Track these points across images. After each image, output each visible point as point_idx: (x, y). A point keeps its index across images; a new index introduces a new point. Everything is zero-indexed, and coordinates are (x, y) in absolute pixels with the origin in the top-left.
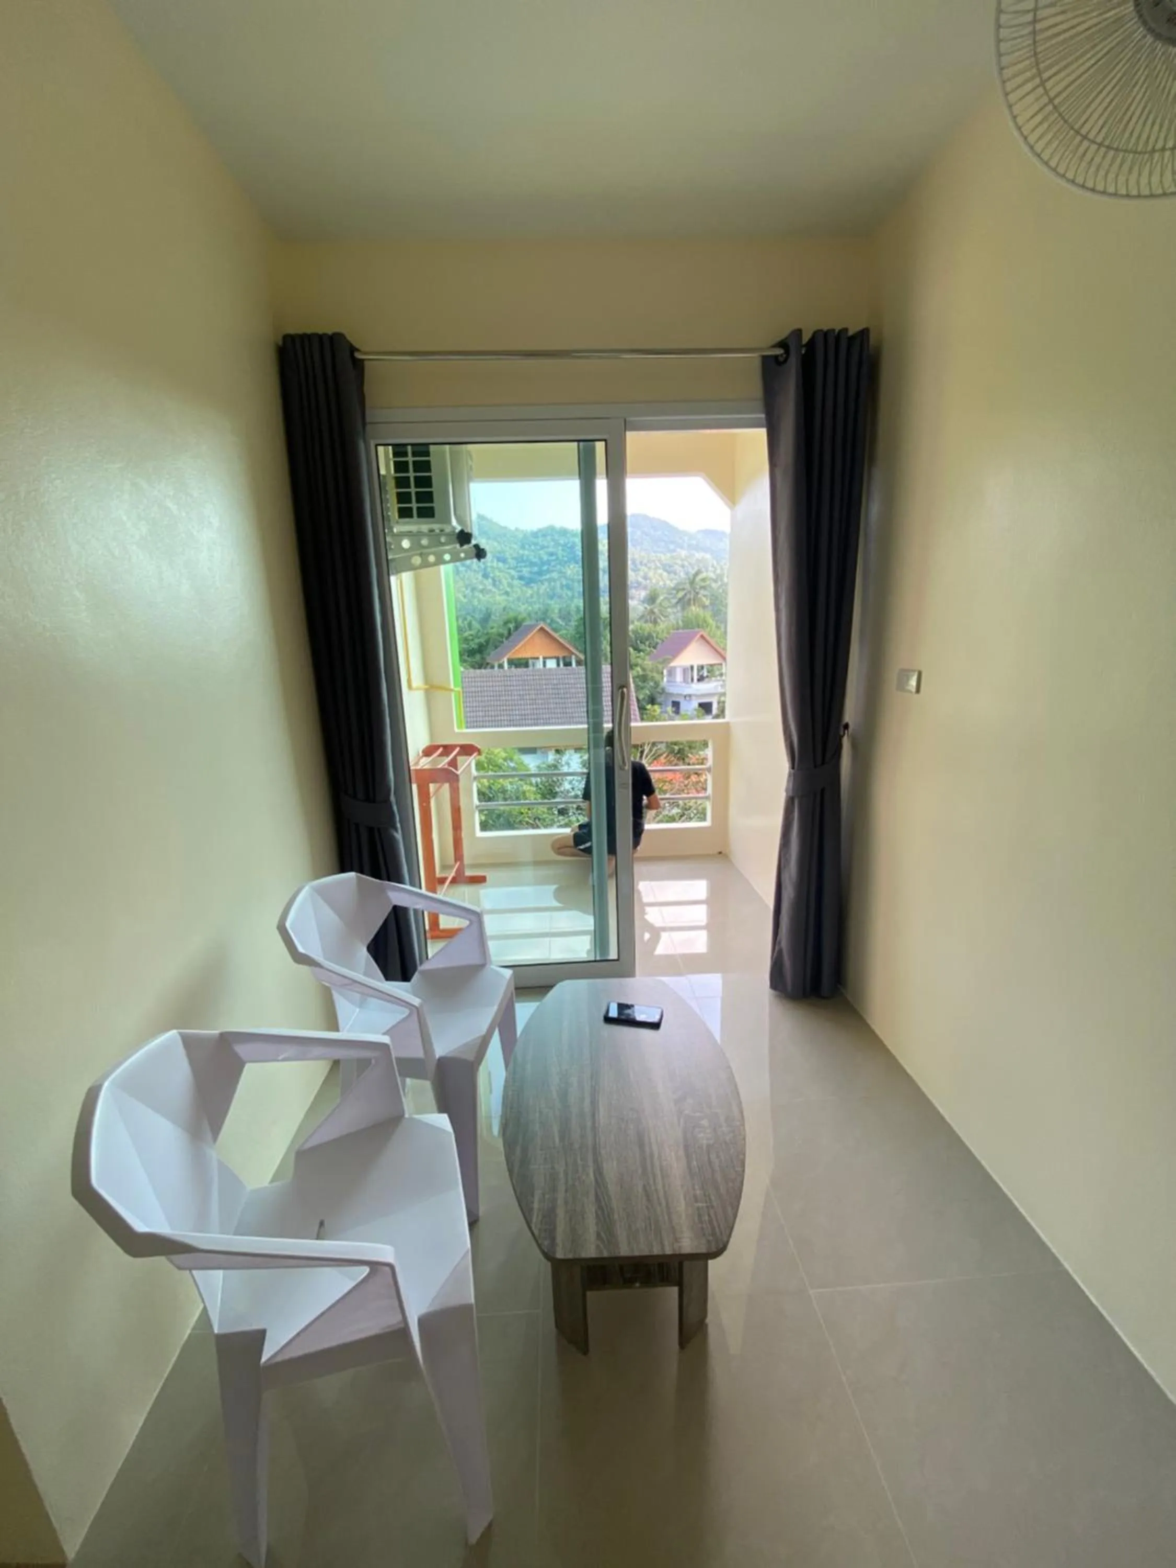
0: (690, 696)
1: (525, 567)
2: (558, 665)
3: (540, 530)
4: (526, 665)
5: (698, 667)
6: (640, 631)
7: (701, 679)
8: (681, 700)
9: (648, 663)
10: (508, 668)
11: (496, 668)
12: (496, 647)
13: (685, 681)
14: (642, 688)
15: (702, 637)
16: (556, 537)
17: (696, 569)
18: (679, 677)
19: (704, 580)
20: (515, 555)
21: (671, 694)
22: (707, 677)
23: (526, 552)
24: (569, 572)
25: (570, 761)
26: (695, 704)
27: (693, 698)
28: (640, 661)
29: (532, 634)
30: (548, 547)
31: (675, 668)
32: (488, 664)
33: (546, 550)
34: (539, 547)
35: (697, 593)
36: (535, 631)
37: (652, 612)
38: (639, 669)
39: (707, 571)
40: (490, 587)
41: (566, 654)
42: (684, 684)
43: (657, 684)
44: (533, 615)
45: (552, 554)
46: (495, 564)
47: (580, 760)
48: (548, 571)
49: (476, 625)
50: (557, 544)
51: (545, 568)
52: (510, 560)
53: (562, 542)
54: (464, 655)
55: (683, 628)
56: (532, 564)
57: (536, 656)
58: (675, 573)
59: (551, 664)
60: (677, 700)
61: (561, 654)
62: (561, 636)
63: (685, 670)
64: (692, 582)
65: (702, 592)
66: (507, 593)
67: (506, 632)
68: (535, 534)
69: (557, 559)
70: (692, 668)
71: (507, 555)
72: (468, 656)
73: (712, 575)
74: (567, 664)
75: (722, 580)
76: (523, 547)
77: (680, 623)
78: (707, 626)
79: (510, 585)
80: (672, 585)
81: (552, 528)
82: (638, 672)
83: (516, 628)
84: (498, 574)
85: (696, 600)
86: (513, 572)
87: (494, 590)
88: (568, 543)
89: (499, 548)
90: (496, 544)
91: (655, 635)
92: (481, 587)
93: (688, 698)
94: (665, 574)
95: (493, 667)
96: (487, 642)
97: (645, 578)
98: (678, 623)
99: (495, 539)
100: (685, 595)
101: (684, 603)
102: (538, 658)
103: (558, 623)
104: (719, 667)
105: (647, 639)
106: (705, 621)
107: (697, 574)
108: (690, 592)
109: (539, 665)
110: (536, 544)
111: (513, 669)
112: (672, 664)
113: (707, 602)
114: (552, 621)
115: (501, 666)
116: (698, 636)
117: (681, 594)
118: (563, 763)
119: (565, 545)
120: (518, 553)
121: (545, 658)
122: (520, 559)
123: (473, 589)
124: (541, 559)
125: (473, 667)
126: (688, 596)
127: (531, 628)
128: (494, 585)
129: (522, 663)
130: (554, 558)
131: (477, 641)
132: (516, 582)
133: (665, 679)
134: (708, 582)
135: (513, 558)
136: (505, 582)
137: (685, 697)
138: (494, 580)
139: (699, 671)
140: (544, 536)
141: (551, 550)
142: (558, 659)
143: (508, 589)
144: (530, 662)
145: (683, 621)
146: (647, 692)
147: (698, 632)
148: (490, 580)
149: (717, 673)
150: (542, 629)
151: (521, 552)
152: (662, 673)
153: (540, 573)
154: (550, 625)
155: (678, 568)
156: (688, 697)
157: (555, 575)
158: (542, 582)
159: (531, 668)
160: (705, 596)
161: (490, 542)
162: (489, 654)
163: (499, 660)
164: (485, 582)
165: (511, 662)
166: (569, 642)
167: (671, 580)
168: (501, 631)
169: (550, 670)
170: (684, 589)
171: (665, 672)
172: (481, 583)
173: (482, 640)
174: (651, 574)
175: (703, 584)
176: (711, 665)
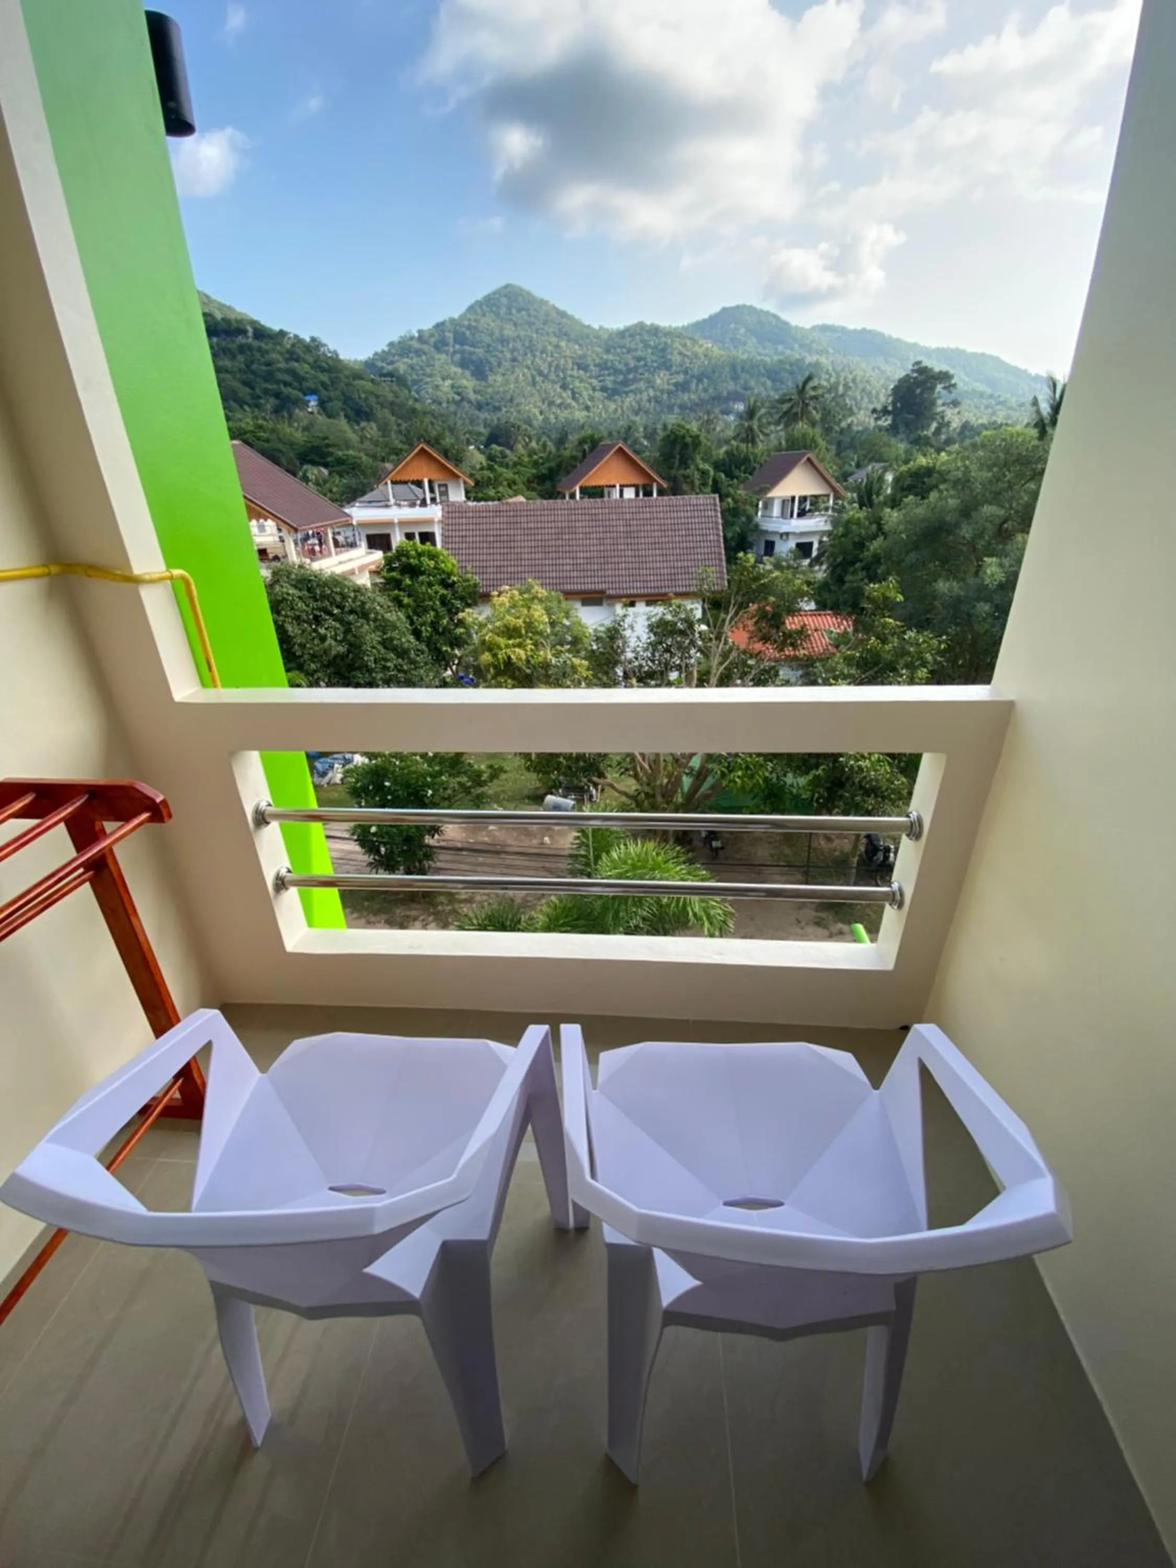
0: (787, 534)
1: (609, 375)
2: (637, 495)
3: (627, 329)
4: (601, 495)
5: (800, 497)
6: (735, 453)
7: (802, 514)
8: (777, 539)
9: (741, 492)
10: (581, 498)
11: (567, 498)
12: (568, 473)
13: (783, 515)
14: (733, 524)
15: (809, 460)
16: (646, 337)
17: (807, 374)
18: (776, 510)
19: (814, 388)
20: (597, 361)
21: (766, 532)
22: (810, 511)
23: (611, 357)
24: (659, 381)
25: (635, 625)
26: (792, 544)
27: (790, 537)
28: (731, 490)
29: (608, 457)
30: (636, 350)
31: (772, 499)
32: (559, 493)
33: (633, 354)
34: (624, 350)
35: (807, 405)
36: (612, 452)
37: (750, 429)
38: (730, 500)
39: (820, 378)
40: (569, 401)
41: (646, 482)
42: (781, 520)
43: (750, 519)
44: (615, 433)
45: (639, 359)
46: (575, 373)
47: (646, 623)
48: (635, 380)
49: (551, 446)
50: (647, 346)
51: (631, 376)
52: (592, 367)
53: (652, 343)
54: (533, 482)
55: (787, 450)
56: (617, 372)
57: (612, 483)
58: (782, 382)
59: (629, 493)
60: (771, 538)
61: (640, 481)
62: (643, 459)
63: (784, 502)
64: (802, 391)
65: (812, 403)
66: (587, 408)
67: (580, 455)
68: (622, 334)
69: (646, 365)
70: (793, 498)
71: (589, 361)
72: (538, 484)
73: (825, 383)
74: (648, 494)
75: (837, 391)
76: (608, 351)
77: (784, 442)
78: (816, 448)
79: (592, 398)
80: (777, 397)
81: (641, 325)
82: (729, 504)
83: (592, 449)
84: (577, 384)
85: (805, 413)
86: (595, 382)
87: (574, 404)
88: (659, 344)
89: (580, 352)
90: (577, 347)
91: (752, 458)
92: (559, 401)
93: (784, 537)
94: (769, 383)
95: (564, 497)
96: (559, 466)
97: (746, 388)
98: (780, 444)
99: (576, 342)
100: (792, 407)
101: (789, 418)
102: (614, 486)
103: (642, 444)
104: (826, 499)
105: (743, 463)
106: (813, 440)
107: (810, 378)
108: (797, 404)
109: (616, 494)
110: (622, 347)
111: (586, 499)
112: (770, 495)
113: (817, 416)
114: (636, 441)
115: (573, 496)
116: (805, 459)
117: (786, 407)
118: (626, 626)
119: (655, 348)
120: (602, 358)
121: (622, 486)
122: (603, 366)
123: (551, 404)
124: (626, 365)
125: (543, 497)
126: (794, 410)
127: (610, 447)
128: (574, 398)
129: (594, 493)
130: (642, 363)
131: (547, 465)
132: (598, 394)
133: (760, 514)
134: (820, 392)
135: (595, 365)
136: (585, 394)
137: (781, 535)
138: (573, 393)
139: (800, 502)
140: (631, 336)
141: (639, 353)
142: (637, 487)
143: (589, 403)
144: (606, 490)
145: (787, 441)
146: (738, 529)
147: (805, 454)
148: (569, 392)
149: (823, 506)
150: (620, 450)
151: (605, 357)
152: (757, 505)
153: (625, 383)
154: (630, 447)
155: (785, 375)
156: (785, 535)
157: (642, 385)
158: (627, 393)
159: (606, 499)
160: (815, 408)
161: (571, 344)
162: (560, 481)
163: (571, 488)
164: (564, 395)
165: (584, 491)
166: (652, 467)
167: (776, 390)
168: (574, 453)
169: (630, 500)
170: (790, 400)
171: (761, 505)
172: (560, 397)
173: (553, 464)
174: (752, 383)
175: (813, 393)
176: (816, 497)
